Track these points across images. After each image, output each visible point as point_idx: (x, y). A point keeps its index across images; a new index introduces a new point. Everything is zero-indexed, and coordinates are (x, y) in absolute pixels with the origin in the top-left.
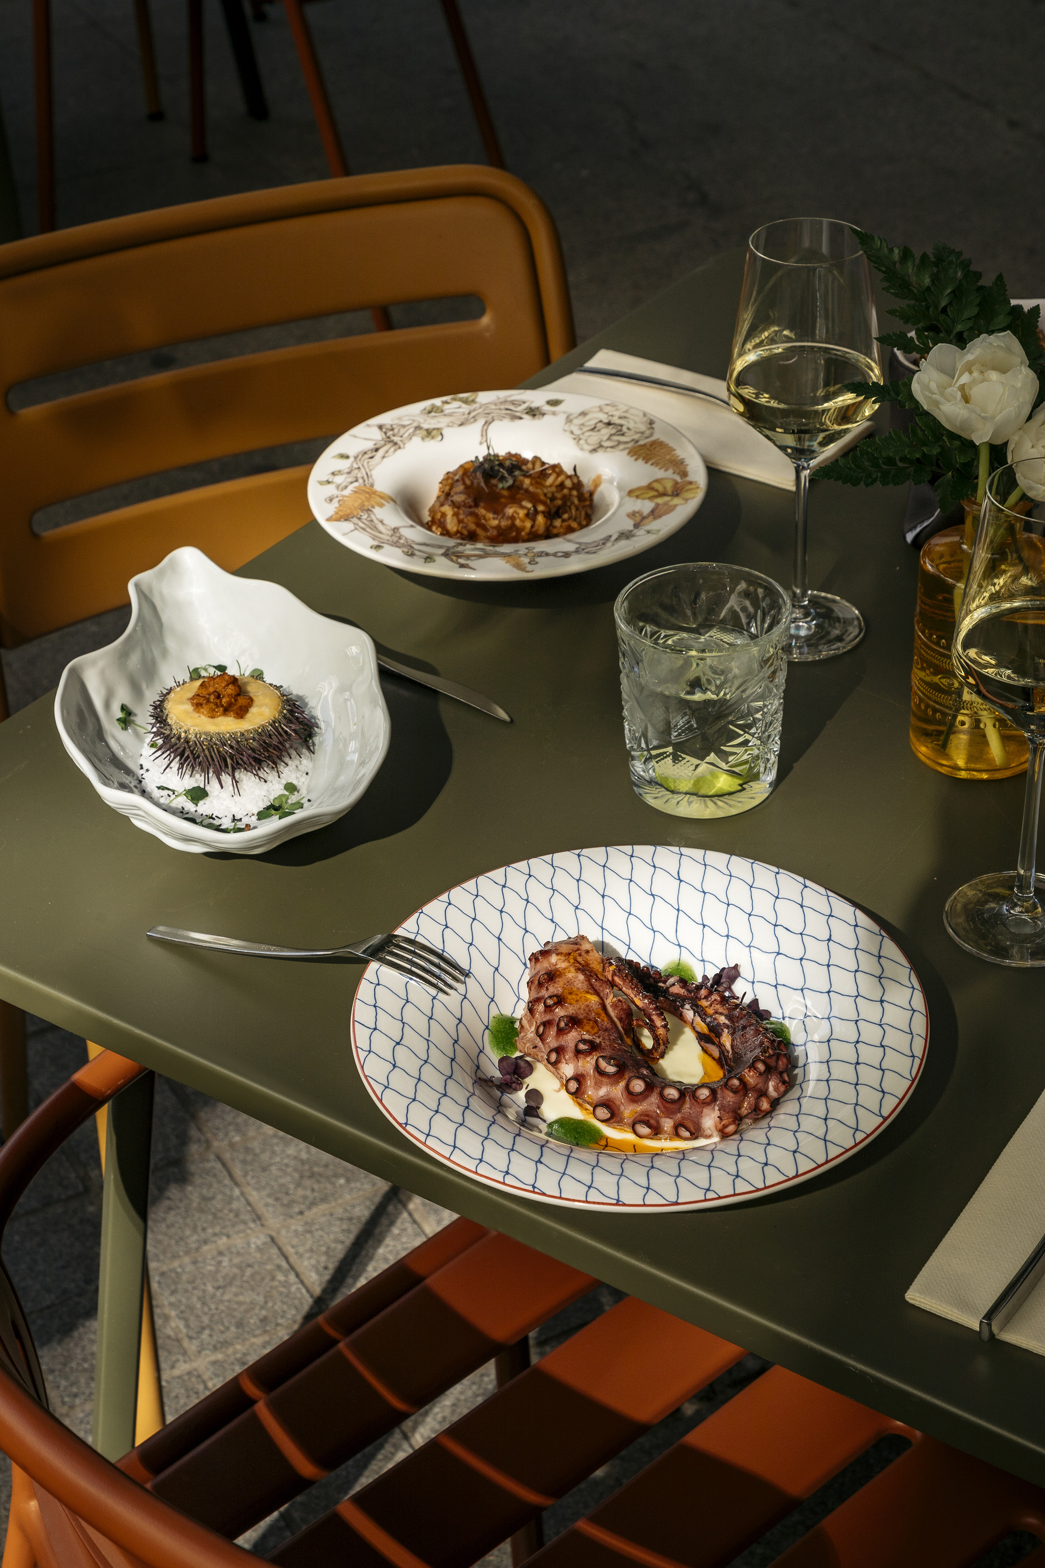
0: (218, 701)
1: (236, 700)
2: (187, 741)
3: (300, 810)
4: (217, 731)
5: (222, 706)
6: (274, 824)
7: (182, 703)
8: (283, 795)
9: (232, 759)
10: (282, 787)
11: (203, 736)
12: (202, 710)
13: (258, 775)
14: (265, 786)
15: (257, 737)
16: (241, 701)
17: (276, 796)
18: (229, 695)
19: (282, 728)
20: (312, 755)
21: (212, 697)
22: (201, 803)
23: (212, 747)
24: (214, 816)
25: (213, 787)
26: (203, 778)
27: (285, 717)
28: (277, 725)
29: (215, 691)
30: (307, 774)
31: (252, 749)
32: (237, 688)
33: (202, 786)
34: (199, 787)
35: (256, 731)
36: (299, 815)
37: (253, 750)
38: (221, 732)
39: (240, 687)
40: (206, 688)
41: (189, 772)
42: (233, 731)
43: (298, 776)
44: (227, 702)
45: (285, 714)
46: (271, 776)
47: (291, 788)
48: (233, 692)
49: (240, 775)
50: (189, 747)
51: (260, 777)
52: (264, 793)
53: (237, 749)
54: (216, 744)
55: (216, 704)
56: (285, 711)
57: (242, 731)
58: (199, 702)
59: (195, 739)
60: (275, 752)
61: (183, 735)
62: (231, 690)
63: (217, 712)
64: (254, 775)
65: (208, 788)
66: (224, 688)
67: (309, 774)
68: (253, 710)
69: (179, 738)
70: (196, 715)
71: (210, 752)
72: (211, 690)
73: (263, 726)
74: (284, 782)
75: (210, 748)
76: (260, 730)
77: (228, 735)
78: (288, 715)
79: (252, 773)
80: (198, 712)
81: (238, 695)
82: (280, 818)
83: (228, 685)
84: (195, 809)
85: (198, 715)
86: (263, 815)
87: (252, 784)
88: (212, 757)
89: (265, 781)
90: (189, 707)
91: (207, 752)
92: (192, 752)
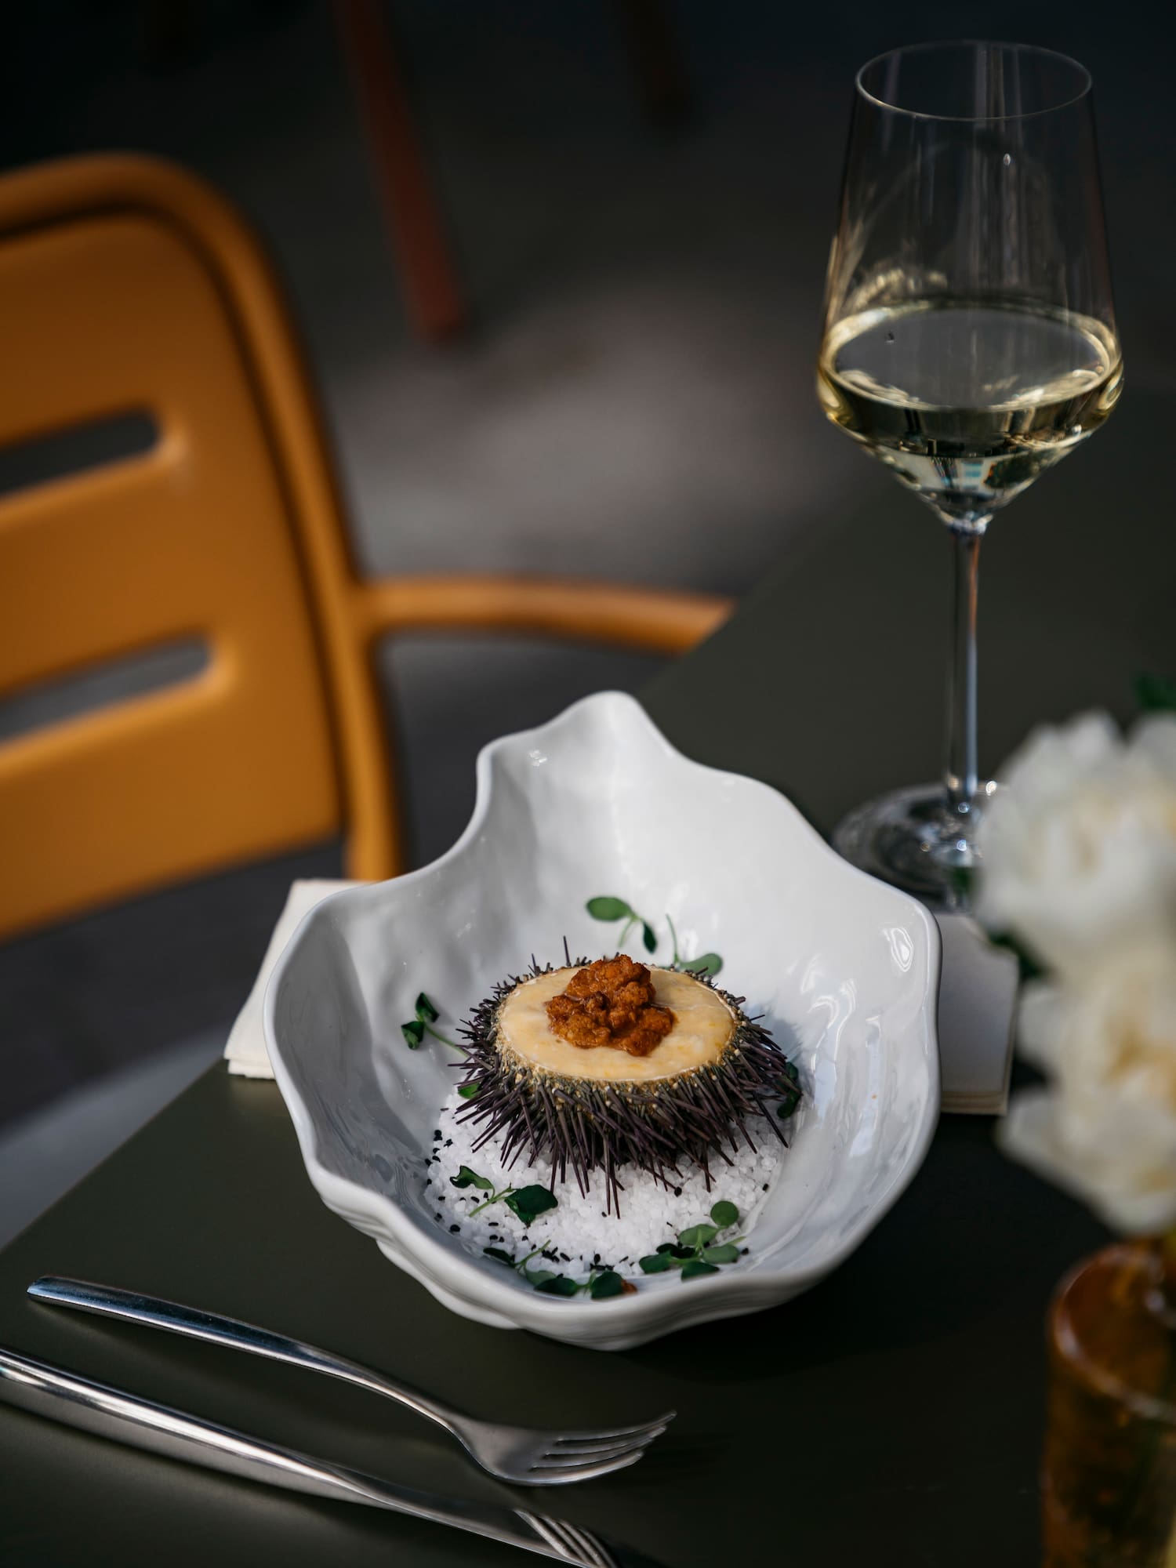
0: (602, 1014)
1: (639, 1017)
2: (526, 1091)
3: (732, 1266)
4: (586, 1077)
5: (608, 1025)
6: (669, 1287)
7: (532, 1009)
8: (705, 1227)
9: (612, 1140)
10: (708, 1209)
11: (558, 1085)
12: (564, 1029)
13: (662, 1178)
14: (674, 1202)
15: (665, 1097)
16: (651, 1019)
17: (691, 1226)
18: (625, 1005)
19: (725, 1087)
20: (785, 1148)
21: (591, 1004)
22: (537, 1222)
23: (573, 1108)
24: (557, 1254)
25: (569, 1192)
26: (550, 1170)
27: (735, 1063)
28: (714, 1078)
29: (599, 993)
30: (766, 1187)
31: (654, 1122)
32: (644, 991)
33: (548, 1187)
34: (538, 1188)
35: (666, 1085)
36: (726, 1276)
37: (656, 1124)
38: (593, 1079)
39: (651, 991)
40: (586, 983)
41: (526, 1155)
42: (619, 1081)
43: (746, 1188)
44: (620, 1018)
45: (737, 1058)
46: (693, 1183)
47: (726, 1213)
48: (634, 999)
49: (623, 1173)
50: (528, 1105)
51: (666, 1183)
52: (668, 1216)
53: (623, 1119)
54: (582, 1105)
55: (596, 1021)
56: (737, 1052)
57: (638, 1082)
58: (560, 1013)
59: (541, 1088)
60: (702, 1135)
61: (519, 1078)
62: (630, 993)
63: (595, 1037)
64: (656, 1175)
65: (557, 1193)
66: (618, 988)
67: (771, 1190)
68: (671, 1042)
69: (511, 1084)
70: (551, 1037)
71: (567, 1119)
72: (593, 988)
73: (682, 1076)
74: (715, 1198)
75: (570, 1110)
76: (675, 1085)
77: (607, 1088)
78: (743, 1060)
79: (652, 1171)
80: (557, 1032)
81: (646, 1005)
82: (685, 1276)
83: (625, 984)
84: (522, 1233)
85: (557, 1037)
86: (650, 1265)
87: (647, 1196)
88: (570, 1129)
89: (678, 1192)
90: (543, 1019)
91: (561, 1116)
92: (532, 1115)
